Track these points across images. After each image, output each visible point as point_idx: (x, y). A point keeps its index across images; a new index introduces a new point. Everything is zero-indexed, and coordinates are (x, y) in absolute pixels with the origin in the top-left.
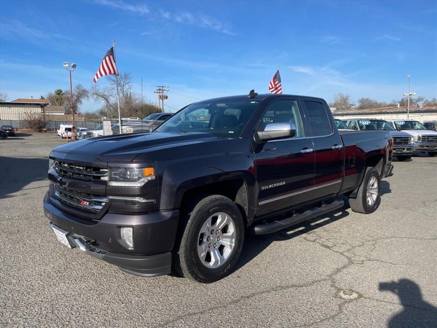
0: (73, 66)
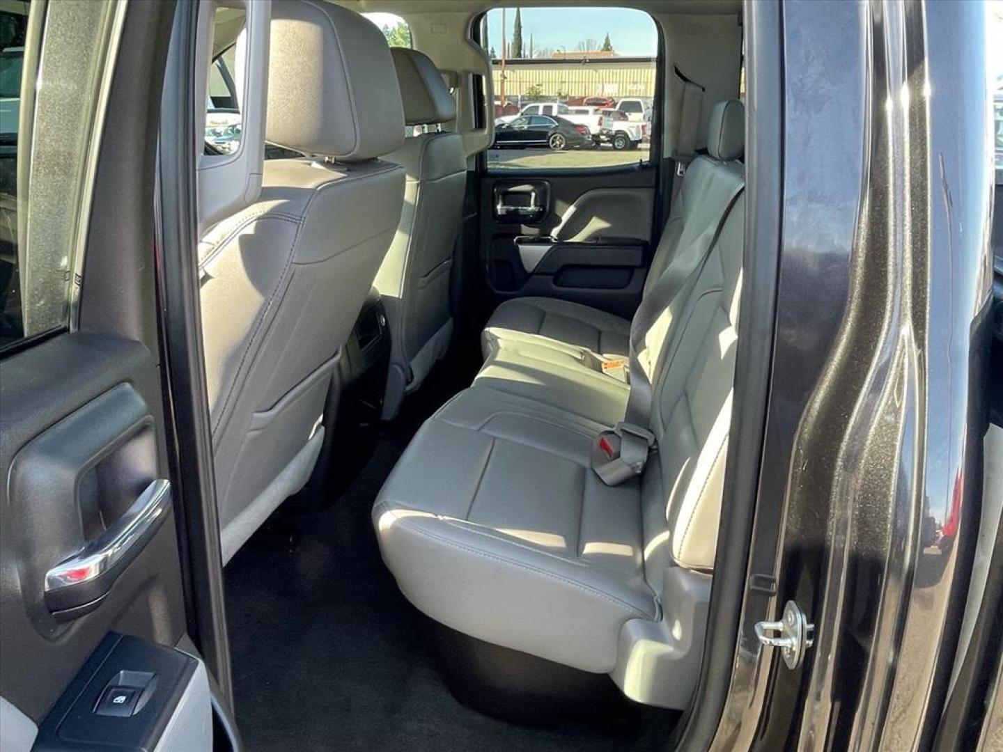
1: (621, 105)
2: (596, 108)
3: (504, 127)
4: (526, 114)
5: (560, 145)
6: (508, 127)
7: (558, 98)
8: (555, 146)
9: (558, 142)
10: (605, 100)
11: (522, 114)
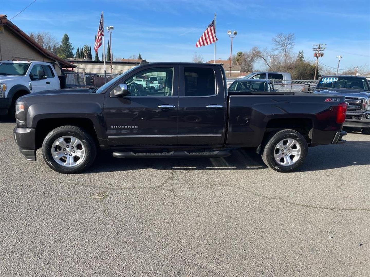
0: (234, 33)
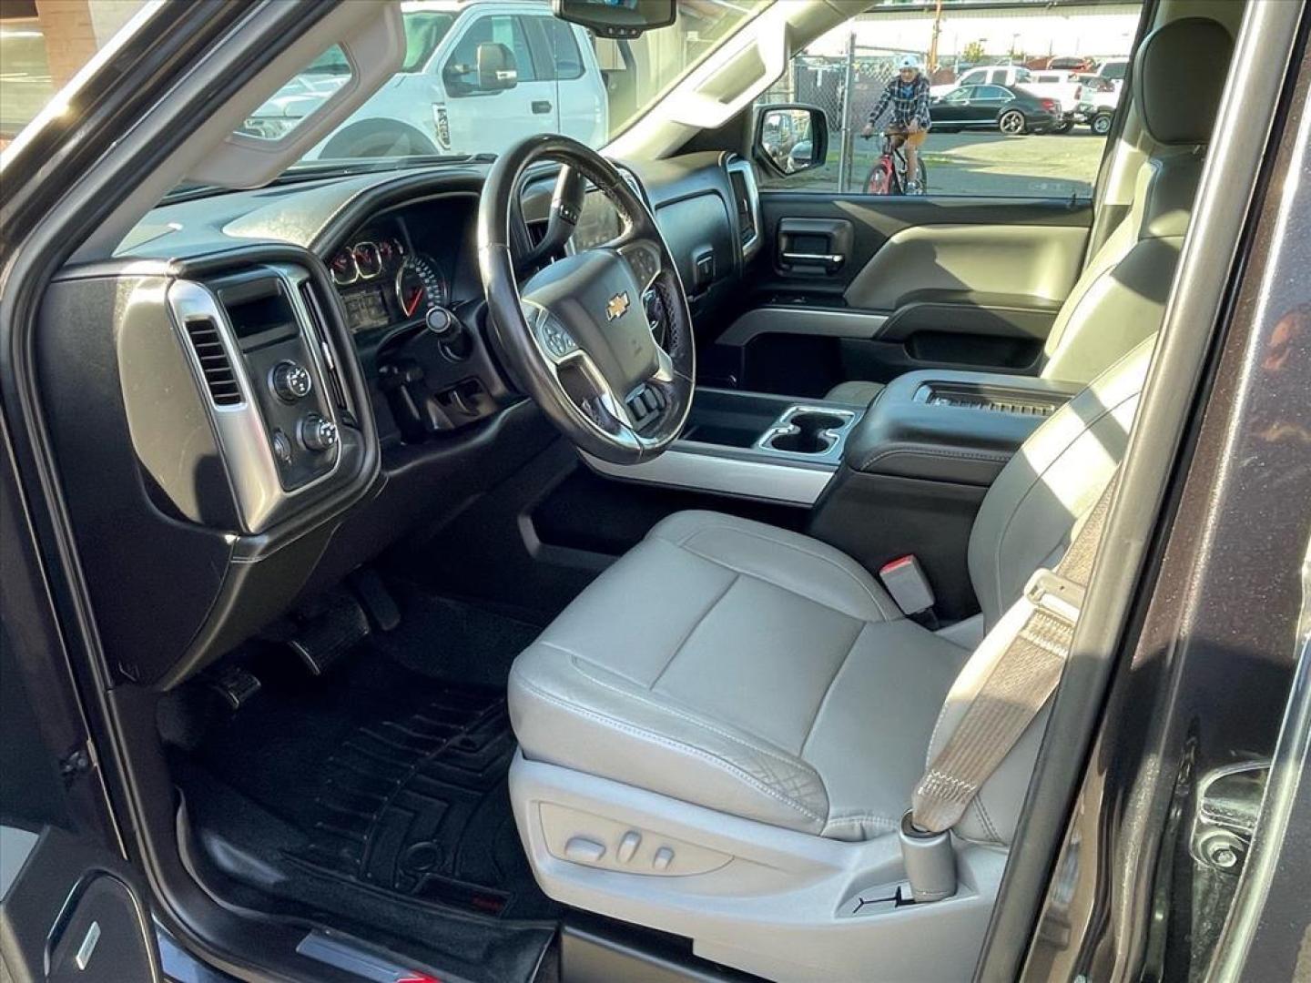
1: (1105, 69)
2: (1070, 72)
3: (936, 102)
4: (968, 83)
5: (1016, 128)
6: (941, 102)
7: (1010, 59)
8: (1009, 129)
9: (1013, 124)
10: (1081, 61)
11: (962, 84)
